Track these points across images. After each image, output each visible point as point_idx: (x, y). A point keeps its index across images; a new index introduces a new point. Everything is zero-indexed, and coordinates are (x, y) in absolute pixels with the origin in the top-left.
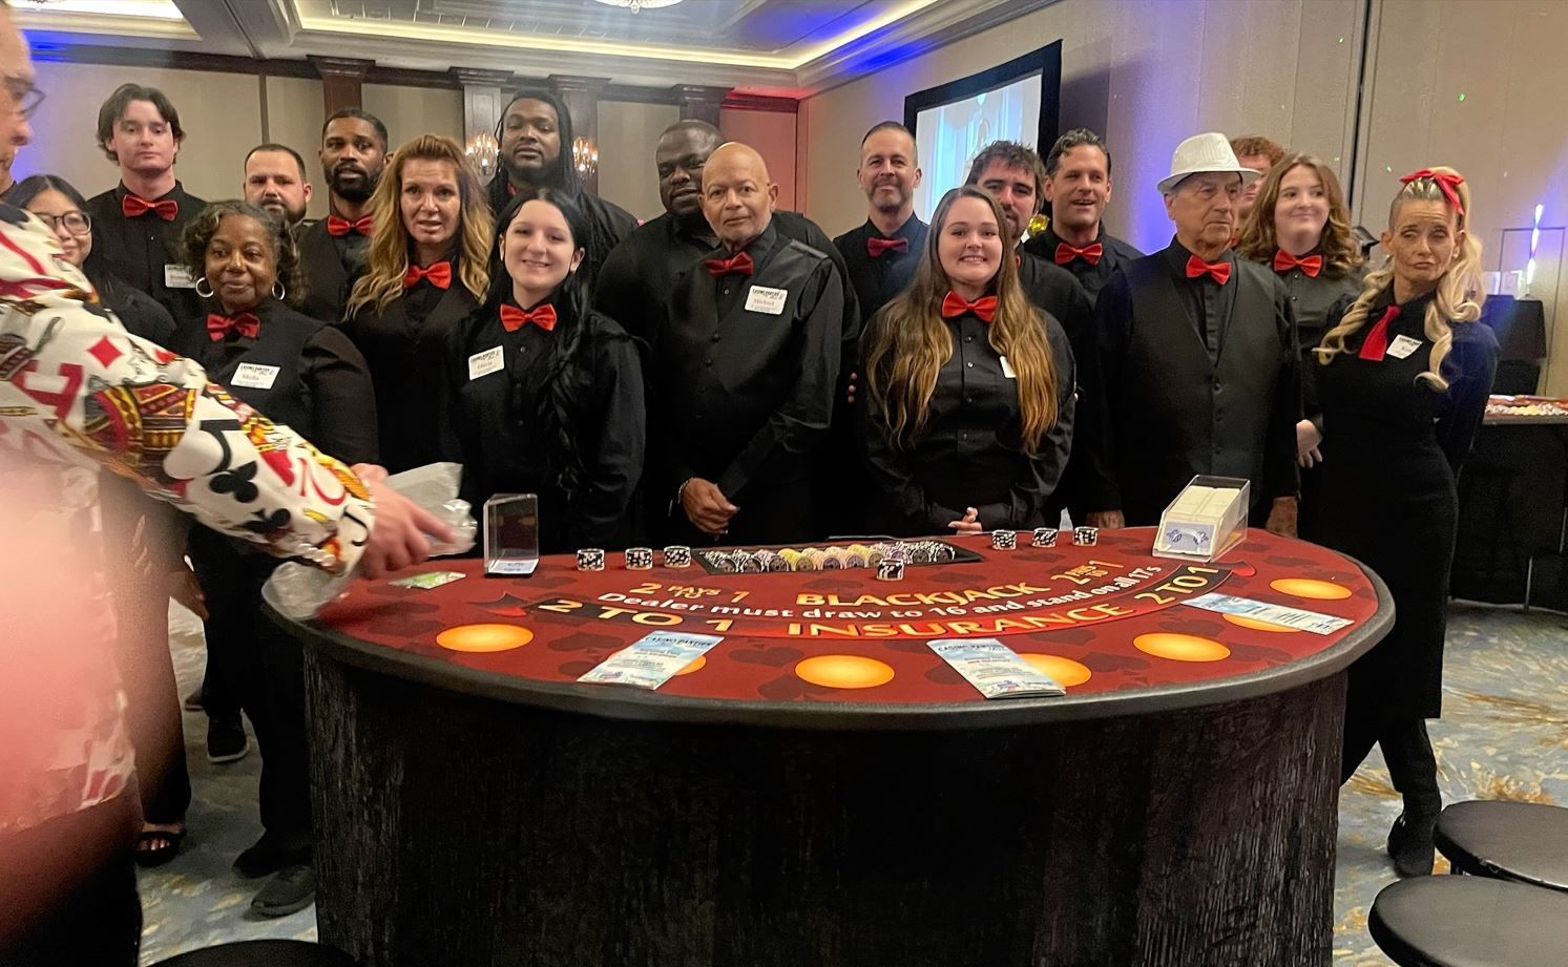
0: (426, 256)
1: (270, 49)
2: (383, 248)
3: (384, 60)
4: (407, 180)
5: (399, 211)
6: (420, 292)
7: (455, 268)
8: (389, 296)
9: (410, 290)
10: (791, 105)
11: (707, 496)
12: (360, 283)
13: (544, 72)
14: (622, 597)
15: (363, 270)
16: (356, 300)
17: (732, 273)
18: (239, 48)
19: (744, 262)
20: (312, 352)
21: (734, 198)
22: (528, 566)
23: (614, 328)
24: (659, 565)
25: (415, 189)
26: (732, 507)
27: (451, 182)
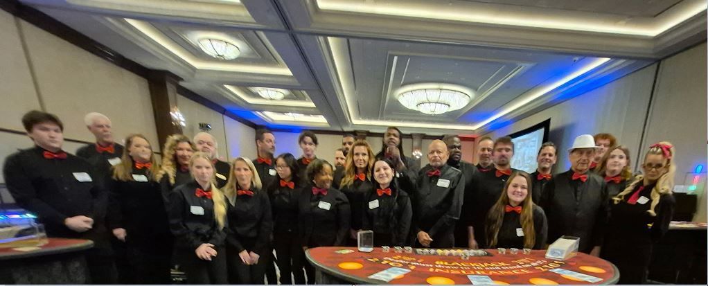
0: (360, 171)
1: (346, 129)
2: (349, 171)
4: (355, 152)
5: (353, 161)
6: (357, 182)
7: (366, 175)
8: (350, 184)
9: (355, 181)
11: (424, 236)
12: (343, 180)
15: (344, 176)
16: (342, 184)
17: (434, 176)
18: (339, 129)
19: (438, 173)
21: (436, 154)
23: (406, 194)
25: (357, 154)
26: (431, 240)
27: (366, 152)
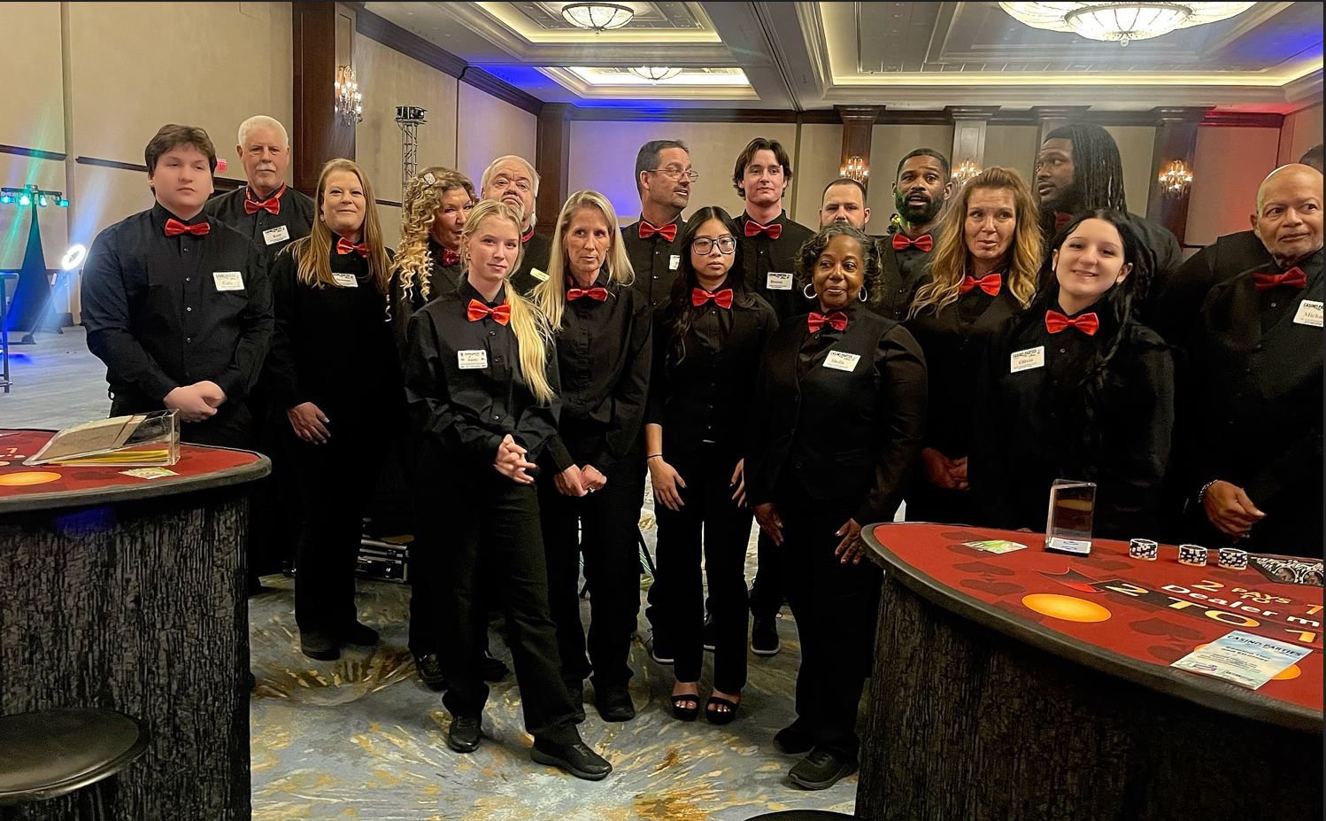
0: (980, 268)
1: (807, 104)
2: (945, 263)
3: (892, 105)
4: (973, 206)
5: (963, 233)
6: (974, 300)
7: (1005, 279)
8: (945, 302)
9: (964, 296)
10: (1275, 120)
11: (1232, 498)
12: (922, 290)
13: (1027, 105)
14: (1186, 591)
15: (926, 279)
16: (919, 303)
17: (1281, 287)
18: (786, 104)
19: (1295, 276)
20: (886, 345)
21: (1294, 216)
22: (1084, 546)
23: (1155, 338)
24: (1212, 564)
25: (980, 213)
26: (1259, 513)
27: (1011, 206)
